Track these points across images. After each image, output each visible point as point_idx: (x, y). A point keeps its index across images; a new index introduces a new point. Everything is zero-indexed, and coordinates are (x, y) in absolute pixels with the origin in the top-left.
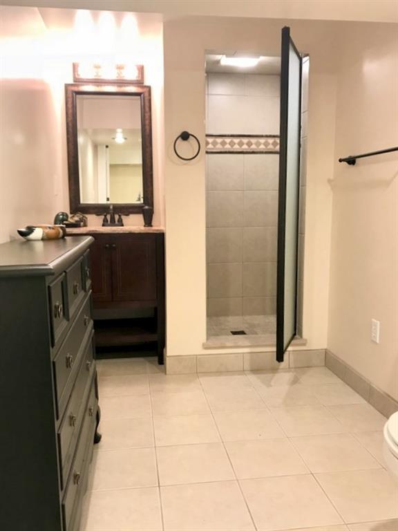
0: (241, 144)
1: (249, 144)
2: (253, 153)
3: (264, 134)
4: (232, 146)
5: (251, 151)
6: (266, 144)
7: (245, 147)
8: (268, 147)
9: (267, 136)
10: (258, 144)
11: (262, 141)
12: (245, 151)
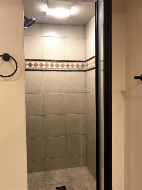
0: (63, 66)
1: (68, 66)
2: (70, 71)
3: (76, 60)
4: (57, 67)
5: (69, 70)
6: (78, 66)
7: (65, 67)
8: (79, 68)
9: (78, 61)
10: (73, 66)
11: (75, 64)
12: (65, 70)
